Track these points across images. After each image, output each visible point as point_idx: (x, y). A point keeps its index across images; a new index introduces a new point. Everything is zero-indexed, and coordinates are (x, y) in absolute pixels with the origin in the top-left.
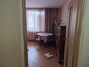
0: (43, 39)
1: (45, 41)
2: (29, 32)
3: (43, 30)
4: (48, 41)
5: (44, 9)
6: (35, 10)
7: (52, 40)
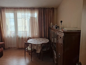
0: (35, 48)
1: (39, 52)
2: (19, 38)
3: (37, 35)
4: (43, 51)
5: (36, 8)
6: (26, 10)
7: (48, 49)
